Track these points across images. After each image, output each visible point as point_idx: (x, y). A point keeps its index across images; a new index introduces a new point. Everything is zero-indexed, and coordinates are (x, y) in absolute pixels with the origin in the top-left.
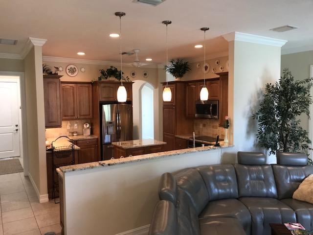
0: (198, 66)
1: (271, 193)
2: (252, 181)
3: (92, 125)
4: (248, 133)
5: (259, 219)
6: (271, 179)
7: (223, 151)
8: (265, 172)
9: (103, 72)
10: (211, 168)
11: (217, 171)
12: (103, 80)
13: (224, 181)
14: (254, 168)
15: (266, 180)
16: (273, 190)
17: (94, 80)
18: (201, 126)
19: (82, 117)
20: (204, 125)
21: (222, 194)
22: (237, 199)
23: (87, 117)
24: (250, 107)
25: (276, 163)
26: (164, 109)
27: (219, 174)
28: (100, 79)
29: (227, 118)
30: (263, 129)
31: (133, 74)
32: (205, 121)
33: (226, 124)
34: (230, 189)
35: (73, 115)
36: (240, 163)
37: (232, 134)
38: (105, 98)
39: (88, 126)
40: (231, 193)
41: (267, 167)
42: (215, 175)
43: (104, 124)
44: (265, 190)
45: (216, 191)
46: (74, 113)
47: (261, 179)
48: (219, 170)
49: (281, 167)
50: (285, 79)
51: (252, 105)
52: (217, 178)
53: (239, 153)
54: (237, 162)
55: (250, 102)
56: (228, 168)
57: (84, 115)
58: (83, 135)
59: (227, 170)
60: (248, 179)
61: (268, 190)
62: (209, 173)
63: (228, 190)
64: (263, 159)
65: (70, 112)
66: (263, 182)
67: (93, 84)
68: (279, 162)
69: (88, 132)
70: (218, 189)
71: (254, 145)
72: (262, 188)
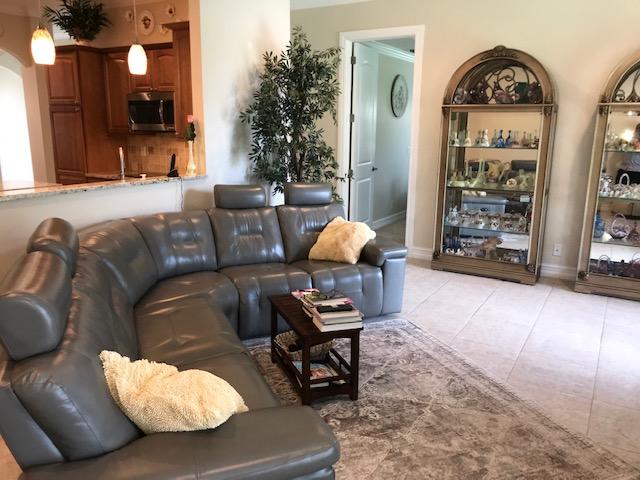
0: (127, 15)
1: (275, 255)
2: (241, 237)
4: (235, 152)
5: (252, 297)
6: (275, 230)
7: (187, 186)
8: (264, 220)
10: (162, 217)
11: (173, 222)
13: (187, 240)
14: (245, 215)
15: (266, 233)
16: (278, 250)
18: (144, 153)
20: (151, 150)
21: (186, 265)
22: (216, 271)
24: (237, 100)
25: (283, 203)
26: (52, 113)
27: (178, 227)
29: (190, 119)
30: (260, 142)
32: (151, 141)
33: (191, 133)
34: (200, 254)
36: (219, 206)
37: (203, 152)
40: (202, 262)
41: (267, 212)
42: (168, 230)
44: (264, 252)
45: (171, 261)
47: (258, 232)
48: (178, 221)
49: (293, 209)
50: (297, 47)
51: (239, 97)
52: (174, 234)
53: (216, 187)
54: (214, 206)
55: (236, 90)
56: (196, 217)
59: (195, 221)
60: (236, 234)
61: (269, 250)
62: (159, 228)
63: (197, 258)
64: (261, 197)
66: (260, 236)
68: (288, 202)
70: (176, 256)
71: (247, 177)
72: (260, 248)
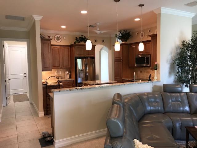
0: (137, 33)
1: (186, 110)
2: (172, 103)
3: (70, 72)
4: (170, 73)
5: (178, 125)
6: (186, 101)
7: (154, 84)
8: (181, 97)
9: (77, 39)
10: (146, 94)
11: (150, 96)
12: (77, 43)
13: (154, 102)
14: (174, 95)
15: (182, 102)
16: (187, 108)
17: (71, 44)
18: (139, 73)
19: (64, 67)
20: (141, 72)
21: (153, 110)
22: (163, 113)
23: (67, 67)
24: (171, 57)
25: (189, 91)
26: (115, 62)
27: (151, 97)
28: (75, 43)
29: (156, 63)
30: (180, 70)
31: (96, 41)
32: (141, 69)
33: (156, 67)
34: (158, 107)
35: (58, 65)
36: (165, 91)
37: (160, 73)
38: (78, 55)
39: (68, 72)
40: (159, 109)
41: (182, 94)
42: (148, 98)
43: (77, 71)
44: (181, 109)
45: (149, 108)
46: (59, 65)
47: (179, 101)
48: (151, 95)
49: (193, 94)
50: (195, 38)
51: (172, 55)
52: (150, 100)
53: (164, 85)
54: (163, 91)
55: (171, 53)
57: (65, 66)
58: (65, 78)
59: (156, 95)
60: (170, 101)
61: (184, 108)
62: (145, 97)
63: (157, 108)
64: (180, 89)
65: (57, 64)
66: (180, 103)
67: (71, 46)
68: (191, 91)
69: (68, 77)
70: (150, 107)
71: (174, 81)
72: (180, 107)
